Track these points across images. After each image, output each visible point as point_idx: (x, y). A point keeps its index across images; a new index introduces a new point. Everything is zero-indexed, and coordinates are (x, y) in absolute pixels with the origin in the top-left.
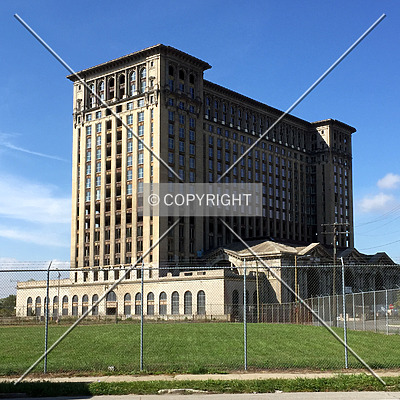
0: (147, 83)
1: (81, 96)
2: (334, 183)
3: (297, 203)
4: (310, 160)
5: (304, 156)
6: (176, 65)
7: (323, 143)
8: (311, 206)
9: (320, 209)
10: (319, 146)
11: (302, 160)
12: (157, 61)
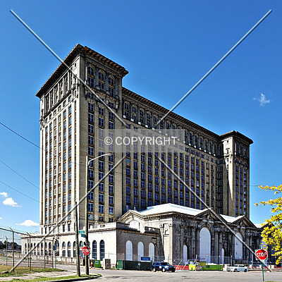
1: (43, 107)
2: (236, 178)
3: (208, 191)
4: (218, 162)
5: (215, 159)
6: (96, 66)
7: (228, 149)
8: (219, 193)
9: (225, 195)
10: (225, 151)
11: (212, 161)
12: (78, 61)
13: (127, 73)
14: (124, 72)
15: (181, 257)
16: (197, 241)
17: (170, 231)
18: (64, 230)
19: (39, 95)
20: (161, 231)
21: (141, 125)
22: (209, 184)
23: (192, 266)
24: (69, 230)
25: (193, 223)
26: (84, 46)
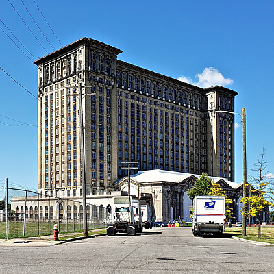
0: (78, 65)
1: (42, 76)
2: (220, 132)
3: (192, 147)
4: (203, 116)
5: (199, 113)
6: (96, 52)
7: (212, 103)
8: (203, 148)
9: (209, 151)
10: (209, 105)
11: (196, 116)
12: (83, 49)
13: (122, 52)
14: (119, 51)
15: (169, 218)
16: (181, 204)
17: (160, 196)
18: (69, 195)
19: (38, 63)
20: (153, 196)
21: (131, 91)
22: (193, 140)
23: (177, 224)
24: (75, 195)
25: (178, 189)
26: (89, 38)
